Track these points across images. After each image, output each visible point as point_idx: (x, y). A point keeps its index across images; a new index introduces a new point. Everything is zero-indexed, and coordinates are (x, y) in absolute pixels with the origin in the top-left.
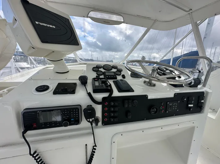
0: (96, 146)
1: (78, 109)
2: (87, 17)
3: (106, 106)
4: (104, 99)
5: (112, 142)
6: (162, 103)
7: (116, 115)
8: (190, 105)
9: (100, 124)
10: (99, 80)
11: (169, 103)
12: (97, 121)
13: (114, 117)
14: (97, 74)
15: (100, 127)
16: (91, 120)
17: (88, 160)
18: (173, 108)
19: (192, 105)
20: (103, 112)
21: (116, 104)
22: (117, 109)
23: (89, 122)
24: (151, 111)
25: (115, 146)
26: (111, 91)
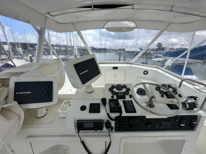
0: (111, 142)
1: (102, 123)
2: (103, 28)
3: (118, 121)
4: (116, 117)
5: (120, 142)
6: (157, 121)
7: (123, 127)
8: (181, 125)
9: (114, 130)
10: (114, 101)
11: (163, 122)
12: (112, 129)
13: (122, 128)
14: (112, 94)
15: (114, 132)
16: (109, 129)
17: (107, 149)
18: (166, 125)
19: (184, 125)
20: (116, 124)
21: (124, 121)
22: (124, 124)
23: (108, 130)
24: (148, 126)
25: (122, 144)
26: (121, 112)
